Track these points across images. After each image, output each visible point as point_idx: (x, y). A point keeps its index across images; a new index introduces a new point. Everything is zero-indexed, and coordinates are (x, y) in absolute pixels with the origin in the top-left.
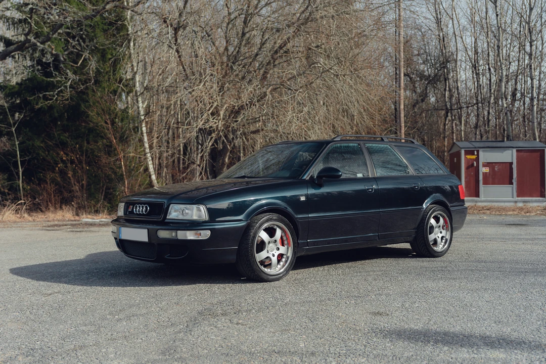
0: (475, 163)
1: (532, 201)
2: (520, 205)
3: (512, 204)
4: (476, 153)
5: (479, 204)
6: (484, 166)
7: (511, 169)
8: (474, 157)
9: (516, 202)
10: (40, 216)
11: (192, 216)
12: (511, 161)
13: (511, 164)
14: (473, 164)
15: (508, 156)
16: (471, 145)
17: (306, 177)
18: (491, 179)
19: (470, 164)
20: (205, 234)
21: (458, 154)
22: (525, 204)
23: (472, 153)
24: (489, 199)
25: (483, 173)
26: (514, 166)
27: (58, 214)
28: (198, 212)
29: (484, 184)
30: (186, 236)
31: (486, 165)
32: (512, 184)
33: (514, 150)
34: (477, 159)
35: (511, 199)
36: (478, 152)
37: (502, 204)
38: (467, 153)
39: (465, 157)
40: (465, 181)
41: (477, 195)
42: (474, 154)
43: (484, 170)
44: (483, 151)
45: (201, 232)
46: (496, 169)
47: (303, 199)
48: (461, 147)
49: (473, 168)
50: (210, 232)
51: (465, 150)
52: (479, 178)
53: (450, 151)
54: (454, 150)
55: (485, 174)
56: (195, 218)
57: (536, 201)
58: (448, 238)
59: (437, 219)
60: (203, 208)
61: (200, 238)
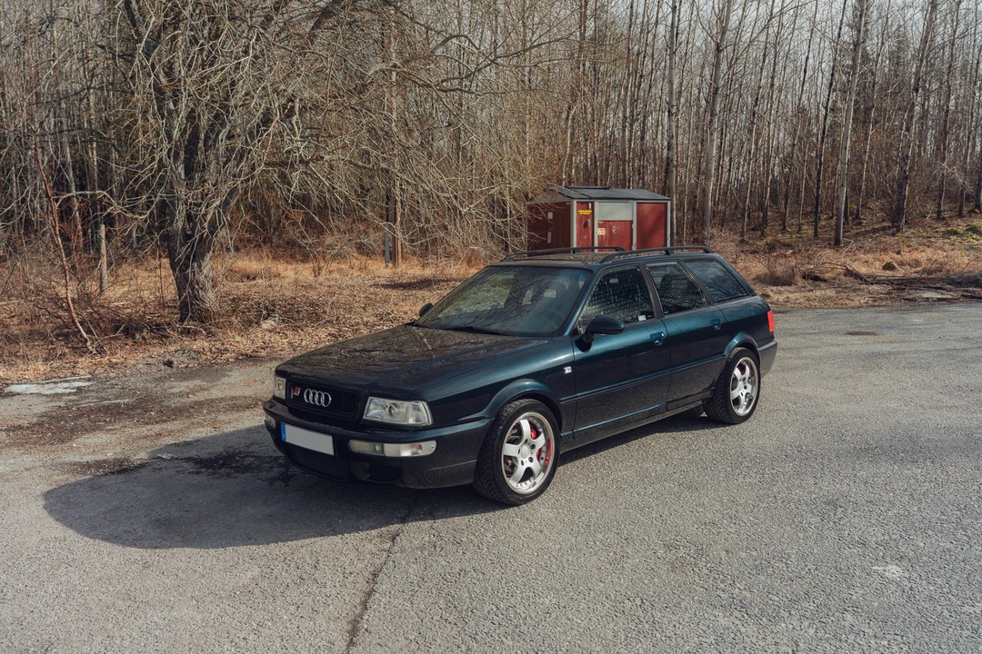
0: (589, 220)
4: (590, 207)
6: (600, 226)
7: (631, 230)
8: (588, 212)
11: (406, 419)
12: (630, 219)
13: (631, 222)
14: (587, 223)
15: (628, 212)
17: (569, 332)
19: (584, 222)
20: (428, 448)
21: (568, 208)
23: (586, 206)
25: (599, 236)
28: (415, 413)
30: (399, 452)
31: (604, 224)
33: (635, 204)
34: (592, 216)
36: (593, 204)
38: (579, 206)
39: (577, 212)
42: (588, 209)
43: (599, 231)
44: (600, 203)
45: (422, 444)
46: (613, 231)
47: (568, 370)
48: (572, 197)
49: (587, 228)
50: (435, 442)
51: (577, 202)
52: (594, 244)
55: (601, 237)
56: (411, 421)
58: (754, 395)
59: (742, 369)
60: (422, 405)
61: (421, 453)
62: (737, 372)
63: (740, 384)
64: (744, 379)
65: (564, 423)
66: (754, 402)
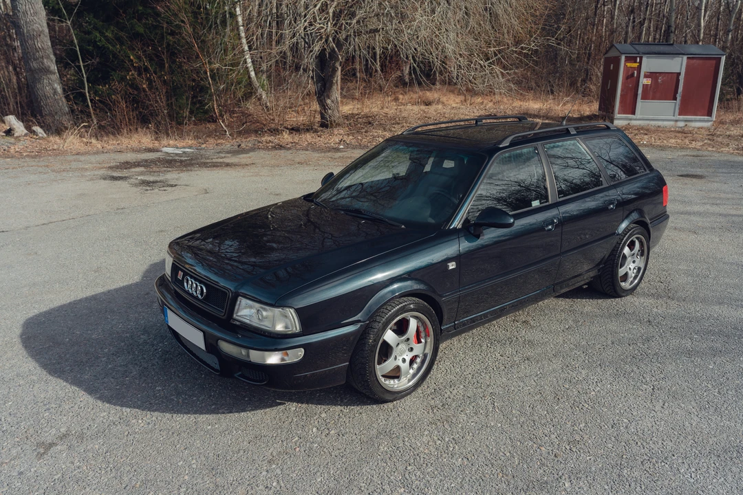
0: (636, 72)
1: (696, 121)
2: (681, 124)
3: (672, 123)
4: (638, 60)
5: (634, 123)
6: (646, 76)
7: (678, 81)
8: (635, 65)
9: (676, 121)
10: (111, 142)
11: (274, 326)
12: (679, 72)
13: (679, 74)
14: (633, 74)
15: (676, 65)
16: (632, 49)
17: (457, 223)
18: (651, 93)
19: (630, 73)
20: (296, 355)
21: (616, 61)
22: (687, 123)
23: (634, 60)
24: (646, 117)
25: (643, 85)
26: (682, 78)
27: (133, 139)
28: (283, 320)
29: (642, 99)
30: (264, 359)
31: (648, 75)
32: (675, 99)
33: (685, 58)
34: (639, 68)
35: (672, 118)
36: (641, 58)
37: (660, 123)
38: (628, 59)
39: (625, 64)
40: (621, 95)
41: (634, 113)
42: (635, 62)
43: (645, 81)
44: (648, 58)
45: (289, 352)
46: (659, 81)
47: (452, 266)
48: (622, 52)
49: (633, 78)
50: (303, 350)
51: (626, 57)
52: (638, 91)
53: (606, 53)
54: (612, 54)
55: (645, 86)
56: (279, 328)
57: (700, 121)
58: (642, 266)
59: (632, 246)
60: (291, 313)
61: (288, 361)
62: (626, 250)
63: (629, 259)
64: (633, 254)
65: (445, 317)
66: (641, 272)
